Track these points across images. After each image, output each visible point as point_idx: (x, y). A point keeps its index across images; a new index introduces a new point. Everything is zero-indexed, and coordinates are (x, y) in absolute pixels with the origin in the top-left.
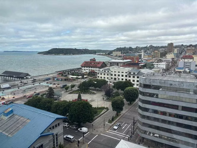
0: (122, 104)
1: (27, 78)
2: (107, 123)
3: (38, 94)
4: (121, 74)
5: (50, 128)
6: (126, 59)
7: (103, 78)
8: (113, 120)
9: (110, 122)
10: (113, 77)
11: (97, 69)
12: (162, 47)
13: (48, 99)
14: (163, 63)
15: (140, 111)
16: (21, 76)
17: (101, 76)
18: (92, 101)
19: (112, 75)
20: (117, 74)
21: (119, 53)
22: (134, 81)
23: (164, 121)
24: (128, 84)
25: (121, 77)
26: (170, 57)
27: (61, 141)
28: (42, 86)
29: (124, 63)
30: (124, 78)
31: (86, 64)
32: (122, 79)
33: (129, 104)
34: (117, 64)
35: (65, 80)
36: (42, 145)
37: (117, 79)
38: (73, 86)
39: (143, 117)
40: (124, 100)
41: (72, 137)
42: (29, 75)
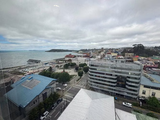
0: (82, 73)
1: (40, 62)
2: (76, 82)
3: (45, 70)
4: (82, 60)
5: (50, 85)
6: (85, 54)
7: (74, 62)
8: (78, 80)
9: (77, 81)
10: (79, 62)
11: (72, 58)
12: (99, 49)
13: (49, 72)
14: (99, 56)
15: (89, 76)
16: (37, 62)
17: (74, 61)
18: (69, 72)
19: (78, 61)
20: (80, 60)
21: (82, 52)
22: (87, 63)
23: (99, 80)
24: (85, 64)
25: (82, 62)
26: (102, 53)
27: (55, 90)
28: (47, 66)
29: (84, 56)
30: (84, 62)
31: (67, 56)
32: (83, 63)
33: (85, 73)
34: (81, 56)
35: (58, 63)
36: (46, 93)
37: (81, 63)
38: (61, 66)
39: (91, 78)
40: (83, 71)
41: (60, 88)
42: (41, 61)
